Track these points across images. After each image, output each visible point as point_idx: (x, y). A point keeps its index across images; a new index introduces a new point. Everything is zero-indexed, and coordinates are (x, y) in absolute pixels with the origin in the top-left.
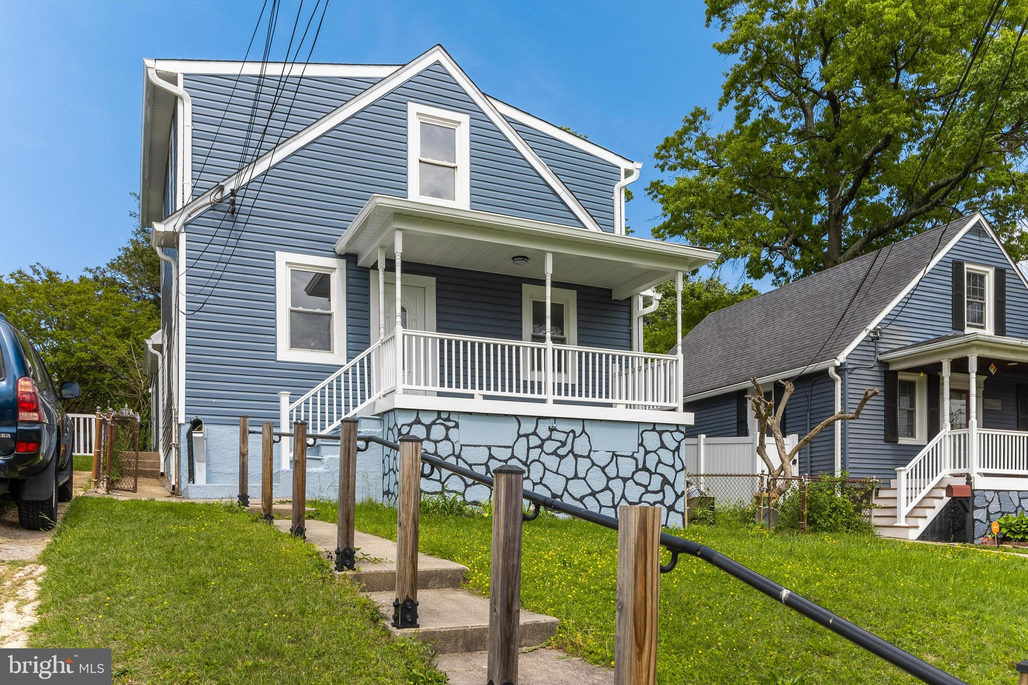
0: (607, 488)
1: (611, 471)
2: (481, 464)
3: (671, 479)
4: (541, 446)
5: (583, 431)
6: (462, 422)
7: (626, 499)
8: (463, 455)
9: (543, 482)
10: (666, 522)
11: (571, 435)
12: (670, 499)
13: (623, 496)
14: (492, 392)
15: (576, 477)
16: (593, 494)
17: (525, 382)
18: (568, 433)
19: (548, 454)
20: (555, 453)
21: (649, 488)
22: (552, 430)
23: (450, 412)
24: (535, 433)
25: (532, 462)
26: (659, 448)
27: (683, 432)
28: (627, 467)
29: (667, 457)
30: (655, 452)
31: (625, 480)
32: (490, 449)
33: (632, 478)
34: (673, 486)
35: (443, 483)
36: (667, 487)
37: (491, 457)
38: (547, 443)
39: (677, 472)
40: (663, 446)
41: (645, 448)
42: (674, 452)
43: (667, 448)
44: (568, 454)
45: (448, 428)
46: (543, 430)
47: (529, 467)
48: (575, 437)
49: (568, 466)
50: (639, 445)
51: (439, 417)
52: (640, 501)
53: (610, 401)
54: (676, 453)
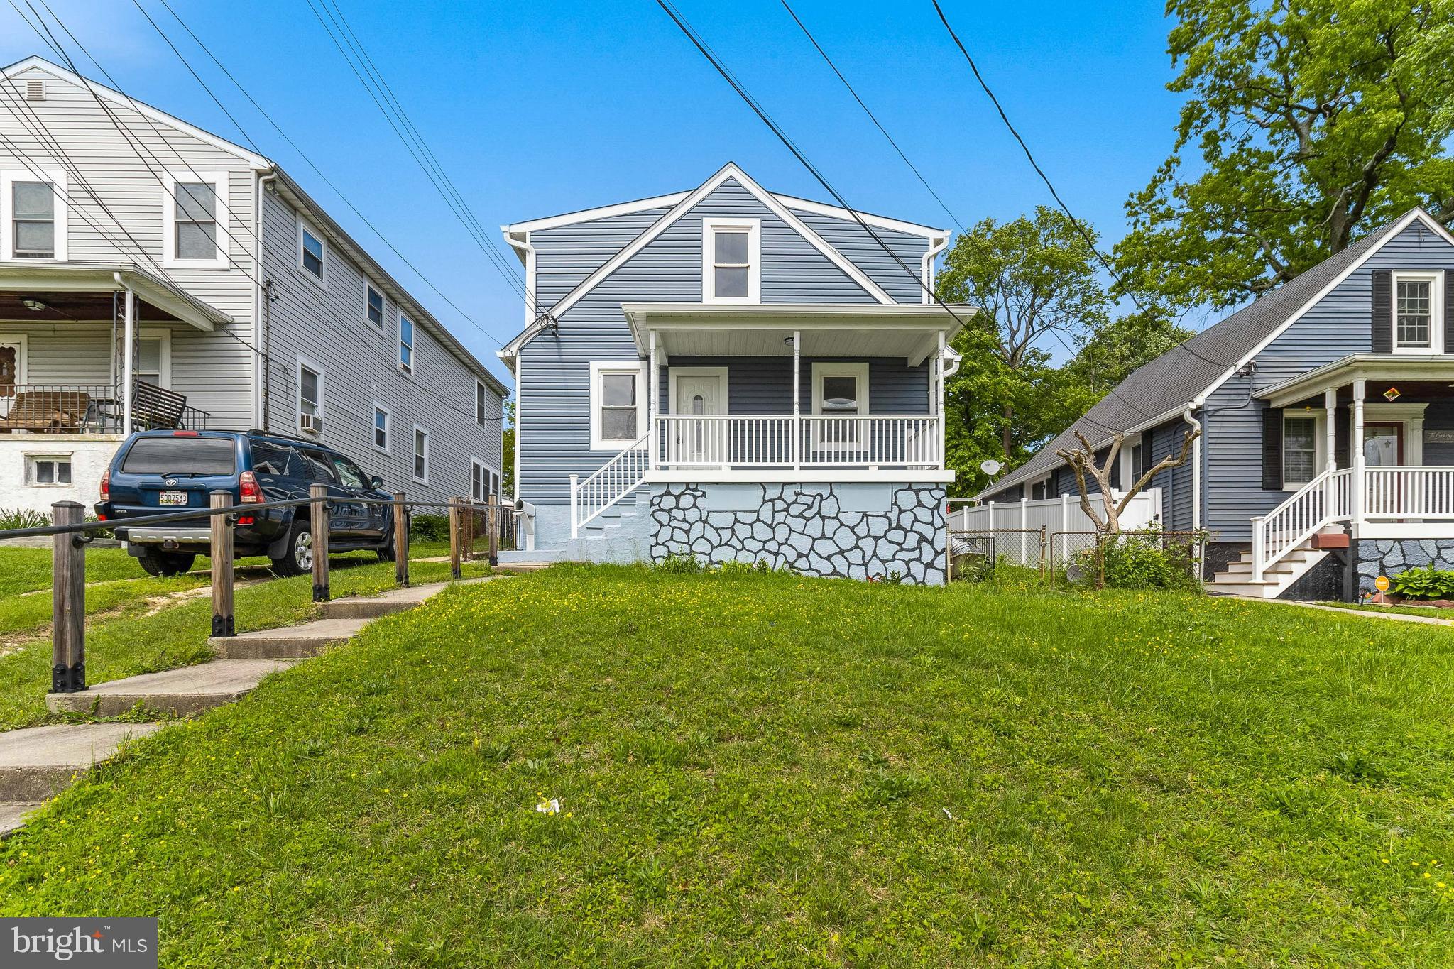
0: (857, 547)
1: (862, 530)
2: (727, 528)
3: (929, 536)
4: (787, 510)
5: (831, 493)
6: (708, 491)
7: (878, 558)
8: (709, 521)
9: (789, 542)
10: (924, 579)
11: (818, 498)
12: (928, 555)
13: (874, 554)
14: (739, 464)
15: (823, 537)
16: (841, 553)
17: (815, 453)
18: (814, 496)
19: (794, 516)
20: (801, 515)
21: (904, 546)
22: (797, 494)
23: (697, 483)
24: (780, 498)
25: (777, 524)
26: (915, 507)
27: (943, 490)
28: (879, 526)
29: (924, 515)
30: (911, 510)
31: (876, 539)
32: (735, 515)
33: (885, 536)
34: (931, 543)
35: (691, 546)
36: (925, 546)
37: (737, 521)
38: (793, 506)
39: (936, 529)
40: (920, 504)
41: (899, 507)
42: (932, 510)
43: (924, 506)
44: (814, 516)
45: (695, 498)
46: (789, 495)
47: (774, 529)
48: (822, 500)
49: (815, 527)
50: (893, 504)
51: (688, 488)
52: (894, 559)
53: (862, 463)
54: (936, 511)
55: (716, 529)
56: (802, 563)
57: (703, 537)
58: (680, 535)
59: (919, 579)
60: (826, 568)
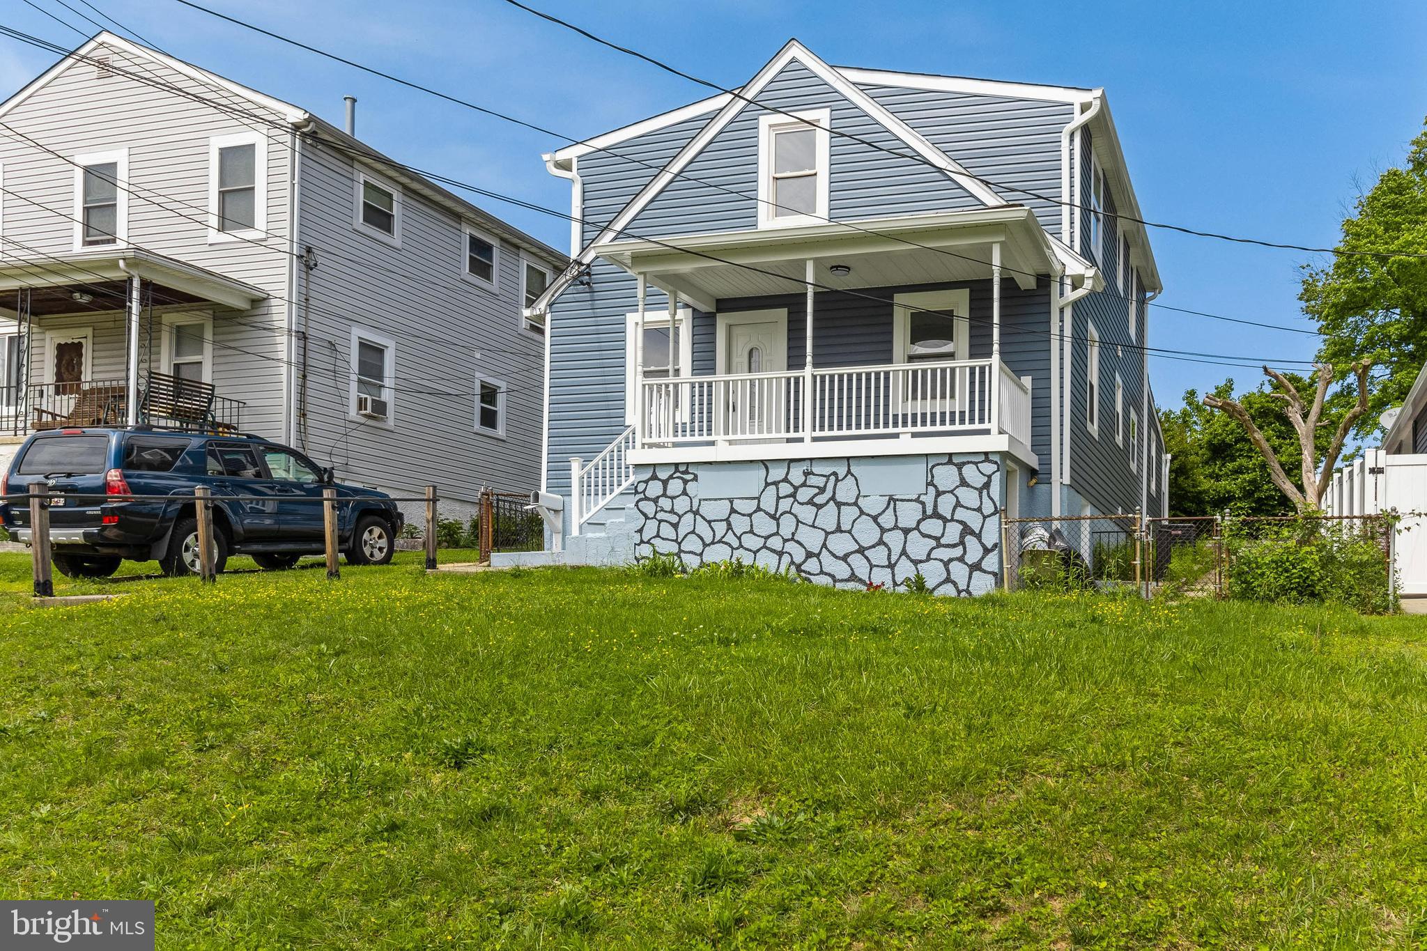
0: (881, 542)
1: (887, 520)
2: (721, 520)
3: (976, 527)
4: (793, 495)
5: (849, 472)
6: (701, 474)
7: (908, 557)
8: (701, 511)
9: (796, 538)
10: (968, 586)
11: (833, 478)
12: (974, 555)
13: (904, 552)
15: (839, 529)
16: (861, 550)
18: (828, 477)
19: (802, 504)
20: (811, 502)
21: (943, 541)
22: (806, 474)
23: (688, 464)
24: (786, 480)
25: (782, 515)
26: (957, 487)
27: (995, 463)
28: (909, 512)
29: (969, 497)
30: (952, 492)
31: (906, 531)
32: (732, 503)
33: (917, 528)
34: (979, 536)
35: (679, 544)
36: (970, 540)
37: (733, 511)
38: (801, 490)
39: (985, 517)
40: (964, 483)
41: (935, 487)
42: (980, 491)
43: (968, 486)
44: (828, 502)
45: (685, 482)
46: (796, 476)
47: (777, 520)
48: (837, 480)
49: (828, 517)
50: (928, 484)
51: (677, 470)
52: (929, 558)
53: (891, 430)
54: (985, 492)
55: (709, 522)
56: (812, 566)
57: (693, 532)
58: (667, 531)
59: (962, 586)
60: (841, 570)
